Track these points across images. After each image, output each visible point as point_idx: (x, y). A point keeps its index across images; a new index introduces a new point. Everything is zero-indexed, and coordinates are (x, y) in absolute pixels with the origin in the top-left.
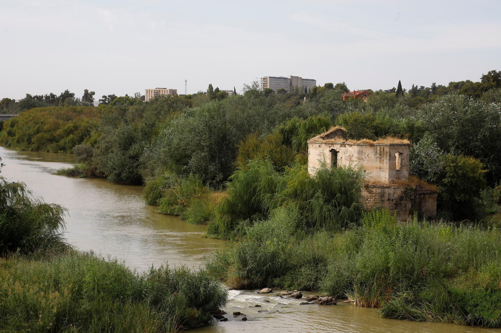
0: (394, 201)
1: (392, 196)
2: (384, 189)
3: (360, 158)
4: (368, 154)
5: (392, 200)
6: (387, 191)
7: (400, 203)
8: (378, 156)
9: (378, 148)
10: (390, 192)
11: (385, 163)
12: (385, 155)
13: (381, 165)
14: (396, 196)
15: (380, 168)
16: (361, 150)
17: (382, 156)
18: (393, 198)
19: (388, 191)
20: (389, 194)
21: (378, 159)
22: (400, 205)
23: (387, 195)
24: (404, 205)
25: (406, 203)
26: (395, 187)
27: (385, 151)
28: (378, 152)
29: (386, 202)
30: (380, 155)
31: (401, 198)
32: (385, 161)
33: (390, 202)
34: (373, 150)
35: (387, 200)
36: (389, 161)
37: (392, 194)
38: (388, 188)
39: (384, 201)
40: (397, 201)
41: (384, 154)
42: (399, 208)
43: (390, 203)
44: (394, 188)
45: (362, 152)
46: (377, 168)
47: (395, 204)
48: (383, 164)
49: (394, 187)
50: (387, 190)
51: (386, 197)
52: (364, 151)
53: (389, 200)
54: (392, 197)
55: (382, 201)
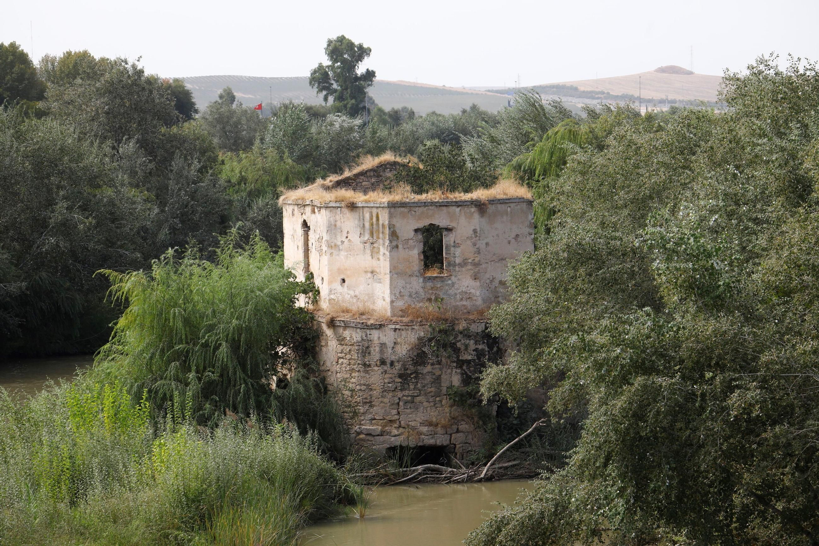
0: (398, 366)
1: (390, 350)
2: (368, 332)
3: (333, 244)
4: (348, 232)
5: (392, 364)
6: (376, 338)
7: (416, 372)
8: (366, 238)
9: (367, 216)
10: (384, 339)
11: (381, 258)
12: (381, 235)
13: (374, 263)
14: (403, 350)
15: (372, 272)
16: (333, 223)
17: (375, 238)
18: (393, 358)
19: (379, 338)
20: (383, 345)
21: (368, 245)
22: (415, 378)
23: (377, 349)
24: (429, 378)
25: (438, 373)
26: (397, 327)
27: (381, 222)
28: (367, 225)
29: (376, 368)
30: (372, 234)
31: (419, 358)
32: (382, 250)
33: (385, 368)
34: (356, 222)
35: (378, 363)
36: (390, 252)
37: (390, 345)
38: (376, 329)
39: (369, 366)
40: (404, 365)
41: (379, 232)
42: (412, 387)
43: (386, 372)
44: (395, 330)
45: (335, 225)
46: (366, 272)
47: (400, 376)
48: (379, 259)
49: (393, 327)
50: (375, 335)
51: (375, 355)
52: (338, 224)
53: (383, 362)
54: (389, 355)
55: (365, 365)
